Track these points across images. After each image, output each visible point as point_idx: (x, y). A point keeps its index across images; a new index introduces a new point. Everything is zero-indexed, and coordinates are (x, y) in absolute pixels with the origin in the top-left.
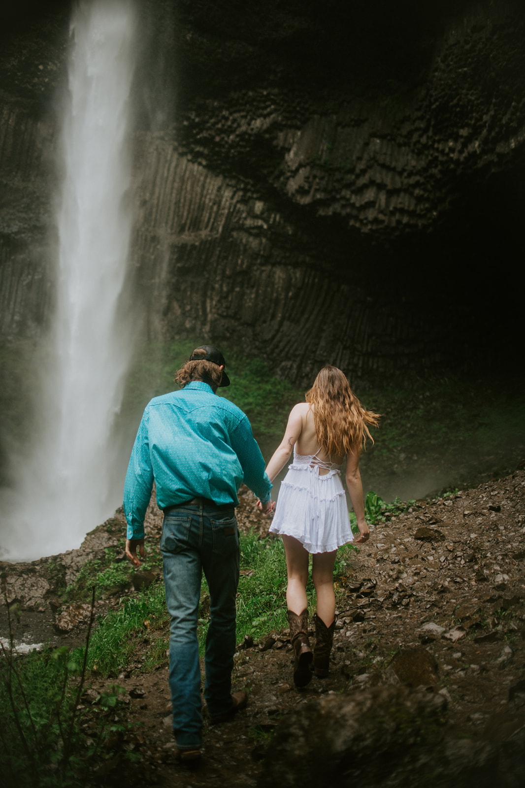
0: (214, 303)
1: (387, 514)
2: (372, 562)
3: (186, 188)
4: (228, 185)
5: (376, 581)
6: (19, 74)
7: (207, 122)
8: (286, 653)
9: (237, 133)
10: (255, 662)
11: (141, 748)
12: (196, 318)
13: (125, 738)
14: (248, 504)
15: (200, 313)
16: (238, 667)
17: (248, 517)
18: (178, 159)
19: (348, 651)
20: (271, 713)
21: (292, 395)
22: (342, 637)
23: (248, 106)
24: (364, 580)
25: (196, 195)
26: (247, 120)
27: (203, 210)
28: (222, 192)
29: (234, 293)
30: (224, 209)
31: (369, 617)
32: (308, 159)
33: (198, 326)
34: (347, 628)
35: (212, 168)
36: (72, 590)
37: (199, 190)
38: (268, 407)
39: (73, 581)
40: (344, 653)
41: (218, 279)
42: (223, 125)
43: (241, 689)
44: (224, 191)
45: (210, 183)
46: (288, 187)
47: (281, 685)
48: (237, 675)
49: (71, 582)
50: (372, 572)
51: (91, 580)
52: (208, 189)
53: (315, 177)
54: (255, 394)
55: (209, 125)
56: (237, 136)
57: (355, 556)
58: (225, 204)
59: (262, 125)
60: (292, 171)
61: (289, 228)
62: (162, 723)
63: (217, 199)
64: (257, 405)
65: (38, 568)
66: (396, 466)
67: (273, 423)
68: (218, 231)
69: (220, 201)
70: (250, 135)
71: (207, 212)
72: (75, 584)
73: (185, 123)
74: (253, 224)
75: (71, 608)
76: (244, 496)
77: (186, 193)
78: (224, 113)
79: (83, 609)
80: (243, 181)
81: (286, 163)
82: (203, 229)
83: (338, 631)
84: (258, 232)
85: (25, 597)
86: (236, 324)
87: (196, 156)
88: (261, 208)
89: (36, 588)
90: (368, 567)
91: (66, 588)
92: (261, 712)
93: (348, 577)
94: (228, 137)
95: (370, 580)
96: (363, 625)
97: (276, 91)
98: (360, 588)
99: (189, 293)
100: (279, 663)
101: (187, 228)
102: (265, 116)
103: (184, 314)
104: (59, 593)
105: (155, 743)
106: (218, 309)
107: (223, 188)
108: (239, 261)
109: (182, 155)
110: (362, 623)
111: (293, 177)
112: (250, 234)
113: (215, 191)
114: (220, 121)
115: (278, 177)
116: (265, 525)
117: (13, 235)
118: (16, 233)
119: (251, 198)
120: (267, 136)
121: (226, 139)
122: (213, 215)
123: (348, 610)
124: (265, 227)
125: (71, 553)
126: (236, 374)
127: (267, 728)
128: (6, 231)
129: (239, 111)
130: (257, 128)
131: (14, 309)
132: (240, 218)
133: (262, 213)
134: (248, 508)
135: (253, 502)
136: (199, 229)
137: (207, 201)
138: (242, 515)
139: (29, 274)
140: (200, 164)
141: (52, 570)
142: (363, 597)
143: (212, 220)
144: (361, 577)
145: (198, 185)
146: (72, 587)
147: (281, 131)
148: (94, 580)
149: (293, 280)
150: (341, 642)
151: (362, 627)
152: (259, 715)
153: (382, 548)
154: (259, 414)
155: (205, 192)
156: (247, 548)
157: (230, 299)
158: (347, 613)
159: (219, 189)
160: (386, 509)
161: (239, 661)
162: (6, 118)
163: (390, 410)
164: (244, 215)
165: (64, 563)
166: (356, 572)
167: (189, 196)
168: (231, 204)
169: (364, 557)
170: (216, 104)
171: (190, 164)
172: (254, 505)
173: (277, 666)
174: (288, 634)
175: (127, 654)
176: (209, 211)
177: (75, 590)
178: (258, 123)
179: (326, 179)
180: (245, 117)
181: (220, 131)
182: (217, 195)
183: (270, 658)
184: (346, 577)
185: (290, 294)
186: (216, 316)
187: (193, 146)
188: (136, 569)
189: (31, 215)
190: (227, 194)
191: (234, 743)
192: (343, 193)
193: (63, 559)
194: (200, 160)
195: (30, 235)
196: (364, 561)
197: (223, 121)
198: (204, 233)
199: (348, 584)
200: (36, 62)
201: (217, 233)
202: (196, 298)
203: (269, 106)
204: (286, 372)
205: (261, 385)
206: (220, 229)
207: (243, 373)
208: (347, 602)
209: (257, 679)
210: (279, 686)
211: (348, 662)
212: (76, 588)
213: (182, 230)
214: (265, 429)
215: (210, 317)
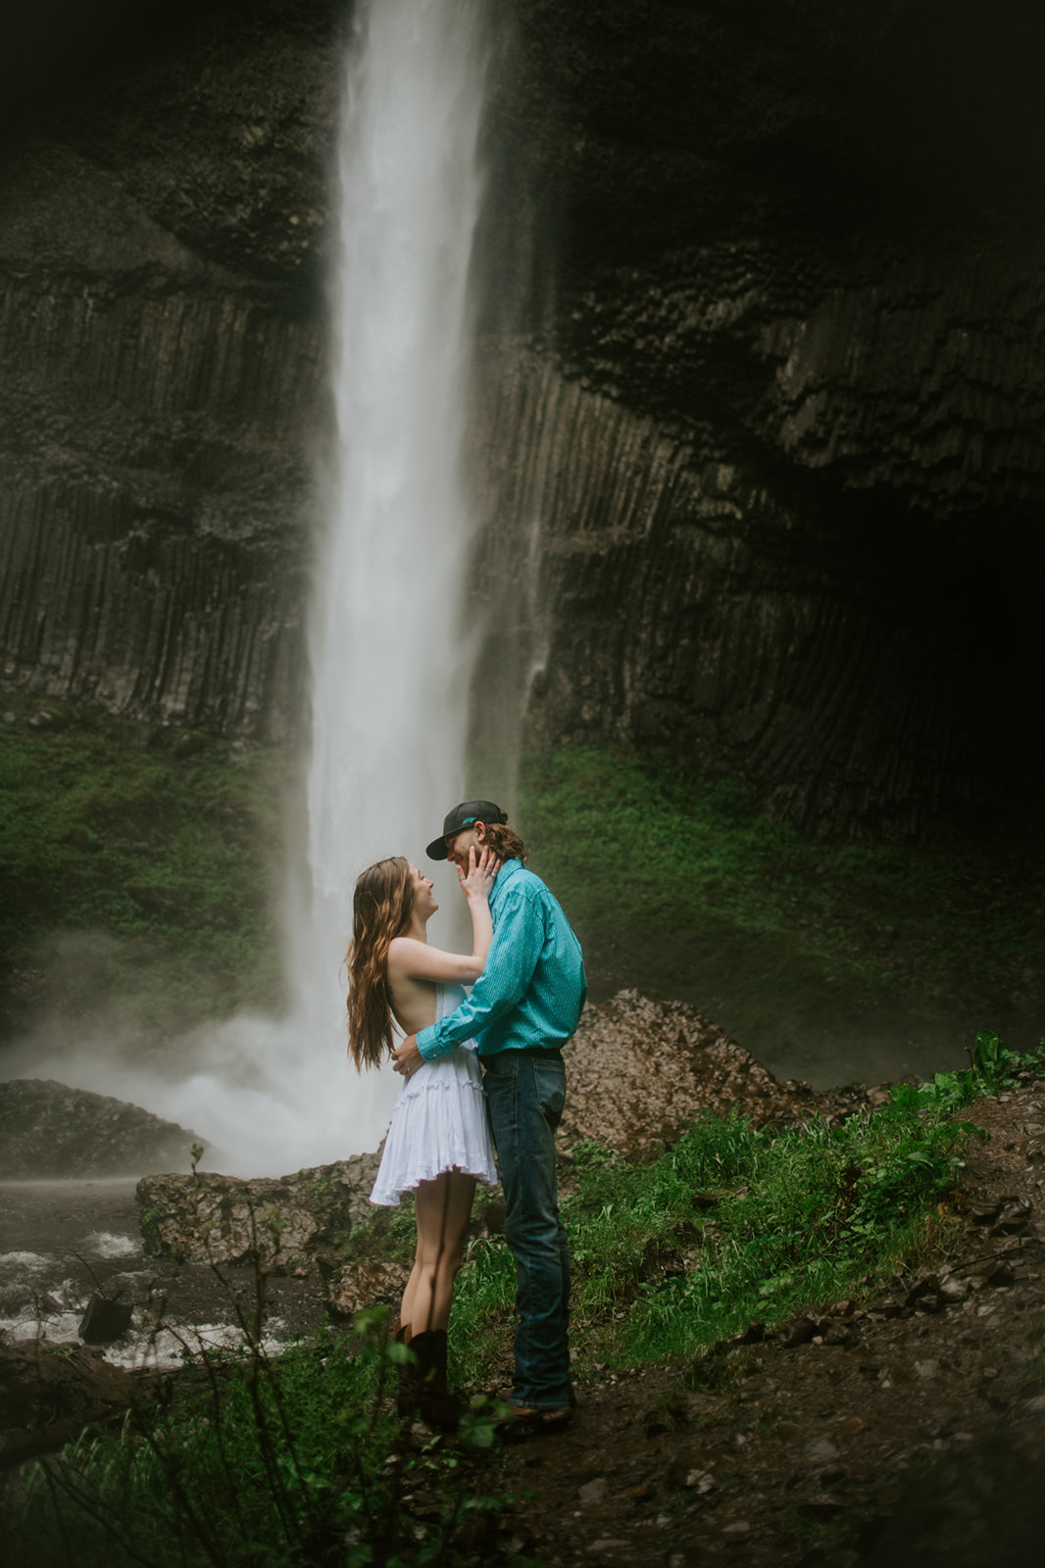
0: (639, 670)
1: (1022, 1075)
2: (1016, 1161)
3: (580, 444)
4: (663, 435)
5: (1030, 1201)
6: (252, 235)
7: (619, 312)
8: (846, 1350)
9: (680, 330)
10: (777, 1371)
11: (537, 1550)
12: (603, 701)
13: (503, 1525)
14: (718, 1067)
15: (612, 691)
16: (740, 1380)
17: (718, 1092)
18: (562, 387)
19: (989, 1347)
20: (828, 1480)
21: (798, 851)
22: (970, 1317)
23: (699, 276)
24: (1004, 1199)
25: (600, 455)
26: (699, 305)
27: (613, 486)
28: (652, 450)
29: (679, 650)
30: (655, 482)
31: (1024, 1276)
32: (823, 376)
33: (608, 718)
34: (977, 1299)
35: (631, 402)
36: (361, 1236)
37: (604, 446)
38: (752, 877)
39: (364, 1217)
40: (979, 1353)
41: (645, 622)
42: (651, 317)
43: (751, 1426)
44: (656, 449)
45: (626, 432)
46: (784, 433)
47: (842, 1419)
48: (740, 1395)
49: (360, 1218)
50: (1019, 1184)
51: (400, 1214)
52: (624, 445)
53: (837, 412)
54: (724, 851)
55: (622, 317)
56: (679, 337)
57: (978, 1150)
58: (658, 473)
59: (729, 313)
60: (791, 403)
61: (787, 517)
62: (577, 1497)
63: (642, 463)
64: (728, 872)
65: (293, 1189)
66: (1016, 993)
67: (761, 909)
68: (644, 526)
69: (648, 467)
70: (705, 334)
71: (621, 490)
72: (367, 1224)
73: (576, 316)
74: (715, 510)
75: (361, 1269)
76: (708, 1050)
77: (580, 451)
78: (652, 293)
79: (385, 1272)
80: (692, 427)
81: (779, 386)
82: (615, 523)
83: (957, 1305)
84: (725, 527)
85: (268, 1248)
86: (683, 711)
87: (599, 380)
88: (729, 478)
89: (289, 1229)
90: (1009, 1173)
91: (350, 1231)
92: (803, 1478)
93: (968, 1193)
94: (662, 338)
95: (1016, 1199)
96: (1013, 1293)
97: (754, 244)
98: (997, 1214)
99: (588, 651)
100: (832, 1371)
101: (582, 523)
102: (734, 296)
103: (578, 693)
104: (336, 1241)
105: (567, 1540)
106: (647, 682)
107: (653, 443)
108: (688, 587)
109: (570, 378)
110: (1011, 1289)
111: (794, 413)
112: (709, 531)
113: (636, 448)
114: (645, 308)
115: (763, 416)
116: (753, 1109)
117: (243, 544)
118: (249, 541)
119: (709, 459)
120: (739, 335)
121: (657, 343)
122: (635, 495)
123: (974, 1263)
124: (739, 515)
125: (361, 1160)
126: (683, 811)
127: (824, 1513)
128: (231, 536)
129: (683, 288)
130: (719, 319)
131: (246, 686)
132: (688, 500)
133: (732, 488)
134: (717, 1073)
135: (727, 1062)
136: (606, 524)
137: (622, 468)
138: (704, 1087)
139: (274, 619)
140: (606, 395)
141: (321, 1195)
142: (1006, 1234)
143: (632, 505)
144: (995, 1193)
145: (602, 437)
146: (361, 1228)
147: (768, 323)
148: (405, 1215)
149: (797, 620)
150: (969, 1327)
151: (1011, 1298)
152: (801, 1484)
153: (1037, 1133)
154: (733, 890)
155: (617, 450)
156: (727, 1146)
157: (670, 661)
158: (973, 1267)
159: (646, 443)
160: (1020, 1065)
161: (741, 1368)
162: (229, 321)
163: (999, 881)
164: (695, 494)
165: (345, 1181)
166: (984, 1183)
167: (585, 459)
168: (669, 472)
169: (999, 1152)
170: (635, 275)
171: (587, 397)
172: (730, 1068)
173: (827, 1378)
174: (843, 1313)
175: (485, 1357)
176: (625, 488)
177: (367, 1234)
178: (720, 309)
179: (860, 415)
180: (694, 299)
181: (645, 330)
182: (641, 456)
183: (809, 1361)
184: (963, 1191)
185: (791, 649)
186: (642, 695)
187: (592, 360)
188: (491, 1195)
189: (278, 505)
190: (662, 452)
191: (749, 1544)
192: (895, 442)
193: (343, 1173)
194: (605, 387)
195: (276, 542)
196: (998, 1159)
197: (651, 308)
198: (616, 532)
199: (969, 1207)
200: (285, 211)
201: (643, 532)
202: (603, 660)
203: (743, 275)
204: (786, 807)
205: (734, 832)
206: (649, 523)
207: (698, 809)
208: (968, 1245)
209: (785, 1406)
210: (838, 1422)
211: (990, 1372)
212: (370, 1231)
213: (573, 526)
214: (744, 921)
215: (630, 697)
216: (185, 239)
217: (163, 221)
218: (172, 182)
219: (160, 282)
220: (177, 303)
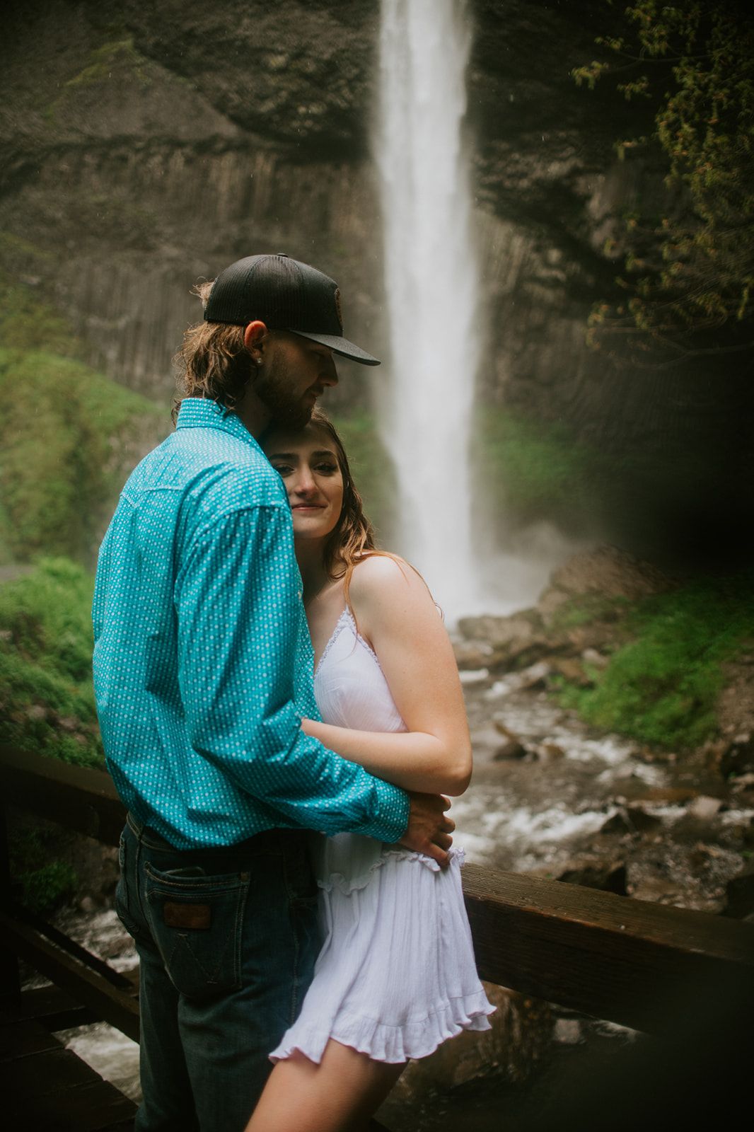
4: (518, 233)
7: (493, 165)
9: (531, 178)
26: (542, 164)
27: (488, 260)
28: (511, 240)
29: (528, 352)
30: (511, 258)
32: (614, 209)
35: (497, 213)
44: (514, 239)
45: (495, 230)
46: (592, 238)
56: (531, 182)
58: (515, 252)
59: (560, 170)
60: (596, 222)
61: (589, 279)
64: (569, 474)
68: (505, 283)
70: (546, 181)
74: (548, 274)
78: (513, 156)
80: (535, 228)
81: (589, 212)
82: (490, 281)
84: (555, 283)
86: (532, 384)
88: (556, 257)
94: (520, 182)
97: (575, 133)
102: (563, 160)
106: (512, 369)
107: (512, 236)
111: (598, 228)
112: (544, 286)
114: (510, 165)
115: (579, 226)
119: (544, 246)
120: (566, 183)
126: (539, 440)
129: (532, 154)
130: (555, 173)
132: (532, 268)
133: (559, 262)
137: (492, 250)
140: (483, 209)
143: (499, 271)
145: (481, 233)
147: (582, 176)
155: (490, 240)
157: (524, 358)
159: (509, 238)
164: (537, 264)
170: (503, 146)
178: (554, 168)
180: (539, 161)
181: (510, 176)
182: (507, 245)
186: (508, 377)
190: (518, 242)
194: (483, 205)
198: (491, 286)
200: (295, 105)
201: (509, 287)
203: (567, 149)
205: (566, 450)
207: (545, 439)
215: (501, 378)
216: (235, 119)
217: (221, 106)
218: (224, 86)
219: (220, 146)
220: (229, 159)
